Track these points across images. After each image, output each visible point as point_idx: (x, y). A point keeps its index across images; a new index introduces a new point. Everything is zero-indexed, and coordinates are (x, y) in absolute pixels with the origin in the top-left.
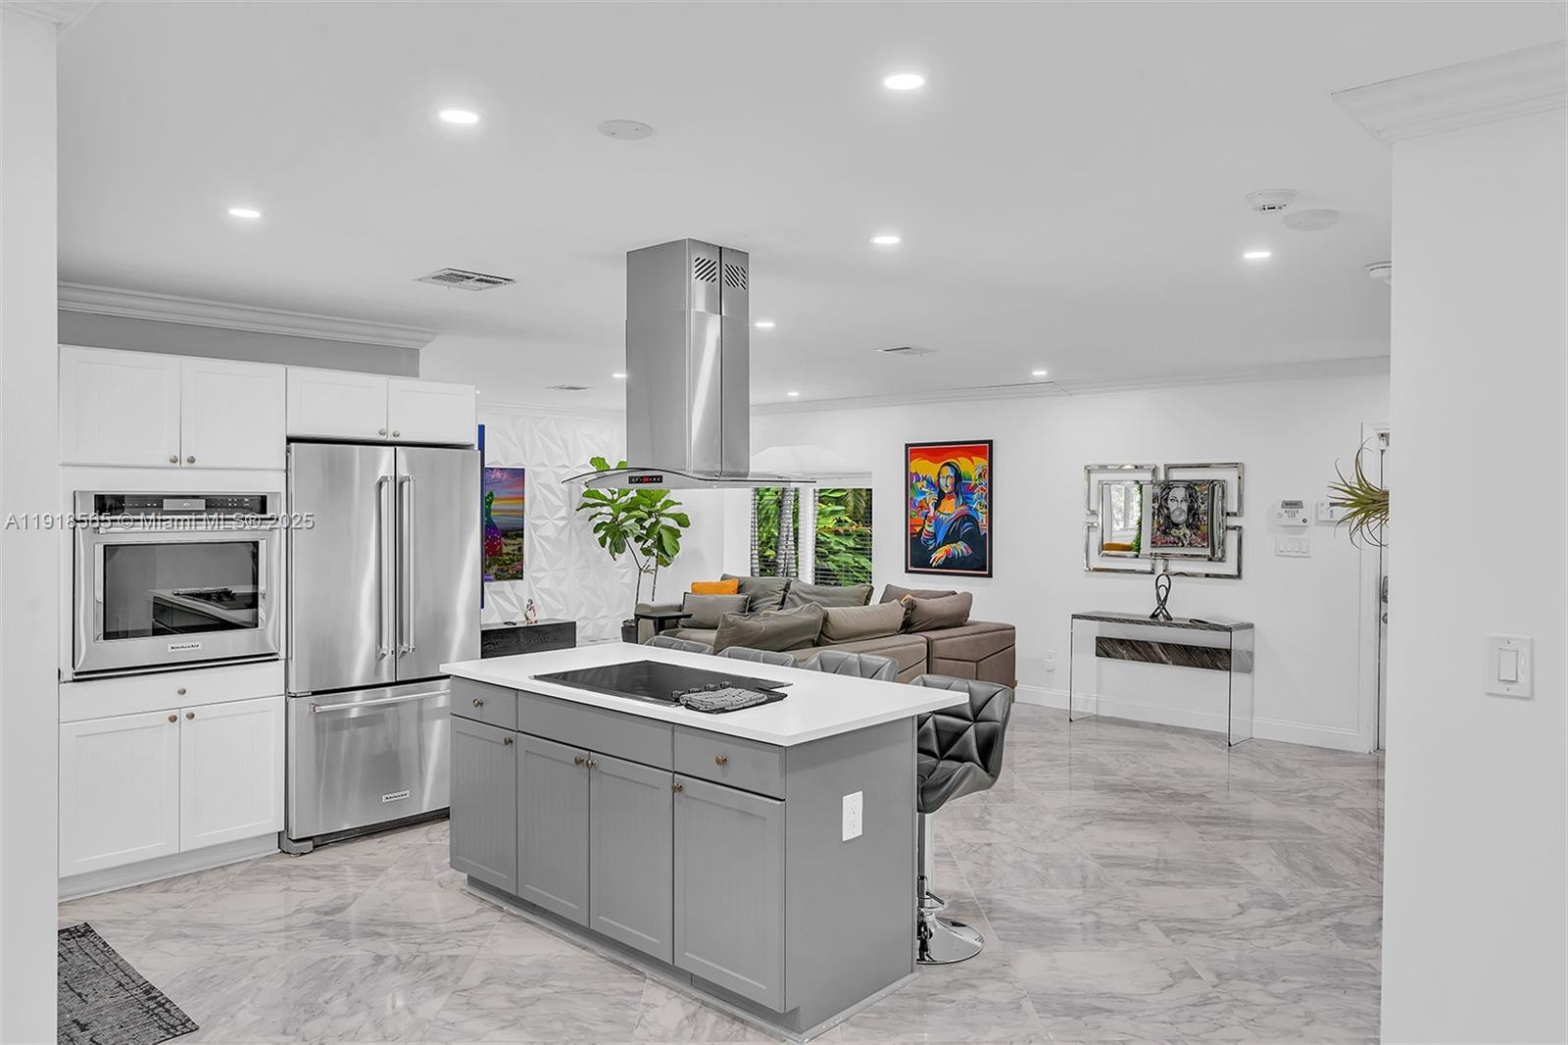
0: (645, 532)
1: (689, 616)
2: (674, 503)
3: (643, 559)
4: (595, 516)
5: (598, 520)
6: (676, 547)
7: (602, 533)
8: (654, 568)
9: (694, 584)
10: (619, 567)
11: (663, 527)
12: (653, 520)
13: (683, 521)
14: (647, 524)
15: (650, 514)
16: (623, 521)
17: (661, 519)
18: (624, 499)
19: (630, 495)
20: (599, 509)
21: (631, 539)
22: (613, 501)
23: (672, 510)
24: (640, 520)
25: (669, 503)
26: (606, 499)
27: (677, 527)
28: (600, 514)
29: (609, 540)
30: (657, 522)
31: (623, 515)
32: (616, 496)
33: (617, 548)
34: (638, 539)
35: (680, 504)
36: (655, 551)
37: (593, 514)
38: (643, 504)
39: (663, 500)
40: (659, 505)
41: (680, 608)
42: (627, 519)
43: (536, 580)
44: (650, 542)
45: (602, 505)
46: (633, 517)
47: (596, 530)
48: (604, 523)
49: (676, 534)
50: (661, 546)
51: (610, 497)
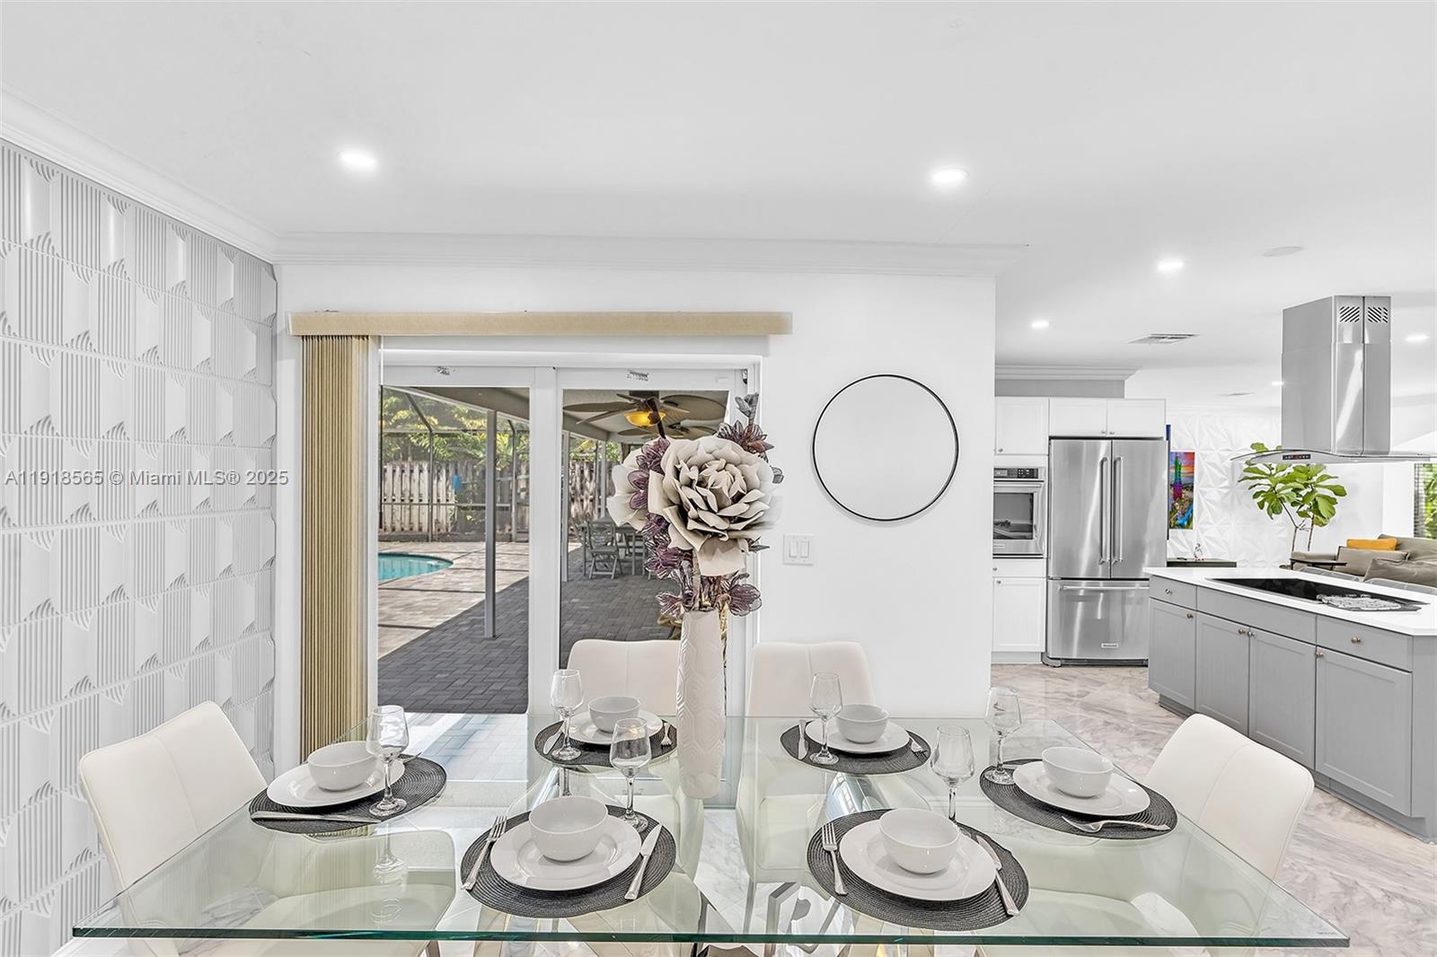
0: (1301, 499)
1: (1344, 564)
2: (1330, 477)
3: (1299, 520)
4: (1255, 486)
5: (1257, 489)
6: (1332, 511)
7: (1260, 499)
8: (1310, 527)
9: (1348, 540)
10: (1279, 525)
11: (1319, 496)
12: (1309, 490)
13: (1340, 492)
14: (1303, 493)
15: (1306, 485)
16: (1279, 491)
17: (1317, 489)
18: (1281, 474)
19: (1287, 471)
20: (1258, 481)
21: (1287, 504)
22: (1271, 475)
23: (1327, 482)
24: (1296, 490)
25: (1323, 478)
26: (1264, 473)
27: (1333, 496)
28: (1260, 484)
29: (1266, 504)
30: (1313, 491)
31: (1279, 486)
32: (1273, 472)
33: (1275, 510)
34: (1294, 504)
35: (1336, 477)
36: (1311, 514)
37: (1253, 484)
38: (1299, 478)
39: (1319, 475)
40: (1315, 479)
41: (1335, 558)
42: (1283, 489)
43: (1203, 530)
44: (1306, 507)
45: (1260, 478)
46: (1289, 487)
47: (1256, 496)
48: (1262, 492)
49: (1333, 501)
50: (1317, 510)
51: (1268, 472)
